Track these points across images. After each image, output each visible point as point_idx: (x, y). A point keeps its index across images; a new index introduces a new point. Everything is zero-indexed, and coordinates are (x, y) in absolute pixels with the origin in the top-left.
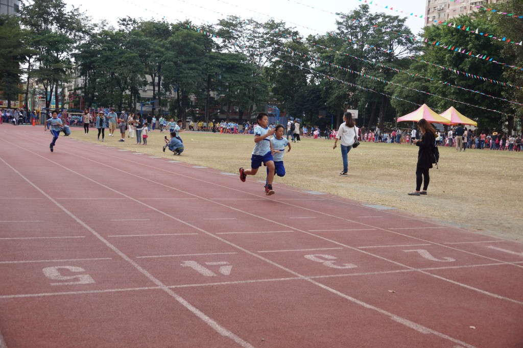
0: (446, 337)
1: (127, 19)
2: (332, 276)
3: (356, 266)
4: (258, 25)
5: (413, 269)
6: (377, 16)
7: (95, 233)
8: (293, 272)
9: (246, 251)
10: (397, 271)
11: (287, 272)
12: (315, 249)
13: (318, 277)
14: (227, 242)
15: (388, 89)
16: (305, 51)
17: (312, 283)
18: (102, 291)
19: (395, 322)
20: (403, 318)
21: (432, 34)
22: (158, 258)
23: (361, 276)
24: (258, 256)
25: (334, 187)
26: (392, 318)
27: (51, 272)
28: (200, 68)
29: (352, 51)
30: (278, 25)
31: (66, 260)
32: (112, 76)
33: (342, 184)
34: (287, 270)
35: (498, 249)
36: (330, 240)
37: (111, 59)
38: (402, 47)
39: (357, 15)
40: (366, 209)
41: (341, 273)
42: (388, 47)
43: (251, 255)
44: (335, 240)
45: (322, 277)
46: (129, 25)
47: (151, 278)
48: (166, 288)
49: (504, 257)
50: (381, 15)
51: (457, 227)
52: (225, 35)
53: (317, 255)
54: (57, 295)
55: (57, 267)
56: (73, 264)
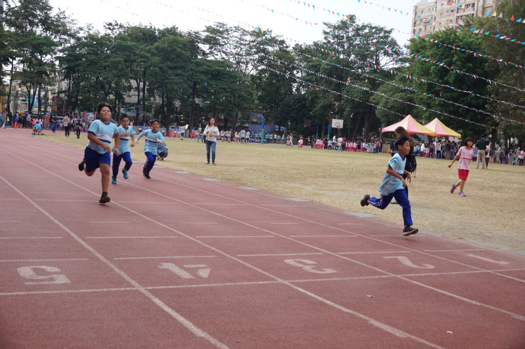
0: (423, 341)
1: (114, 23)
2: (311, 280)
3: (335, 271)
4: (245, 32)
5: (393, 275)
6: (364, 27)
7: (73, 234)
8: (272, 276)
9: (226, 255)
10: (377, 277)
11: (266, 276)
12: (295, 254)
13: (297, 281)
14: (207, 246)
15: (374, 99)
16: (292, 60)
17: (290, 287)
18: (77, 291)
19: (373, 326)
20: (381, 322)
21: (418, 46)
22: (135, 260)
23: (340, 281)
24: (237, 260)
25: (316, 194)
26: (369, 322)
27: (26, 272)
28: (186, 74)
29: (338, 61)
30: (265, 33)
31: (42, 260)
32: (97, 80)
33: (325, 192)
34: (266, 273)
35: (478, 257)
36: (310, 246)
37: (96, 63)
38: (388, 58)
39: (344, 26)
40: (348, 216)
41: (320, 278)
42: (375, 57)
43: (231, 259)
44: (315, 246)
45: (301, 281)
46: (115, 29)
47: (128, 279)
48: (142, 289)
49: (483, 265)
50: (367, 26)
51: (438, 235)
52: (212, 41)
53: (297, 260)
54: (31, 294)
55: (32, 267)
56: (48, 264)
